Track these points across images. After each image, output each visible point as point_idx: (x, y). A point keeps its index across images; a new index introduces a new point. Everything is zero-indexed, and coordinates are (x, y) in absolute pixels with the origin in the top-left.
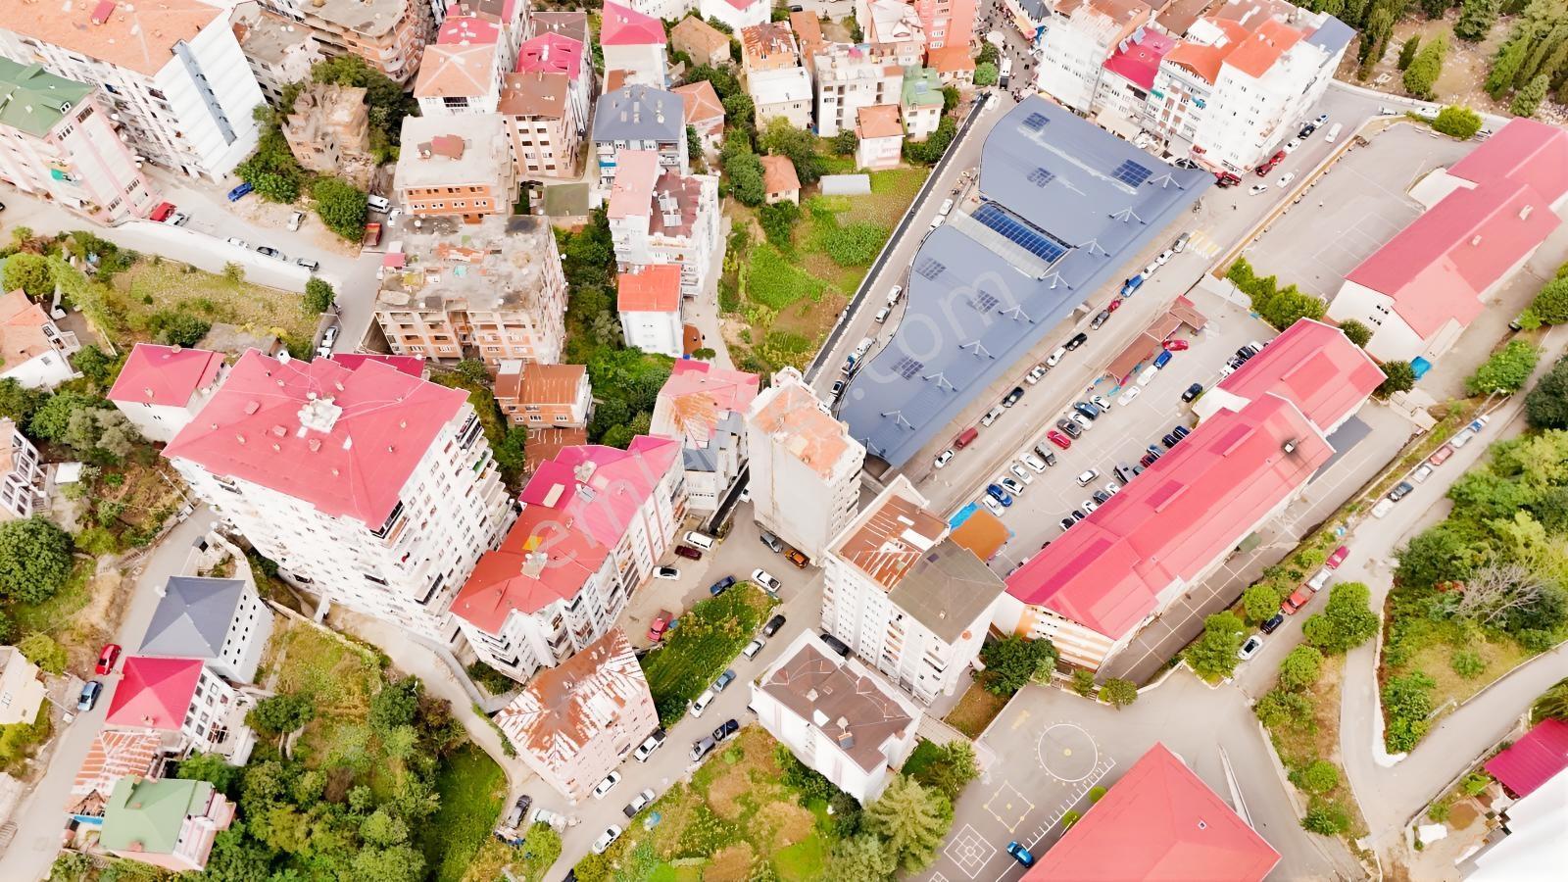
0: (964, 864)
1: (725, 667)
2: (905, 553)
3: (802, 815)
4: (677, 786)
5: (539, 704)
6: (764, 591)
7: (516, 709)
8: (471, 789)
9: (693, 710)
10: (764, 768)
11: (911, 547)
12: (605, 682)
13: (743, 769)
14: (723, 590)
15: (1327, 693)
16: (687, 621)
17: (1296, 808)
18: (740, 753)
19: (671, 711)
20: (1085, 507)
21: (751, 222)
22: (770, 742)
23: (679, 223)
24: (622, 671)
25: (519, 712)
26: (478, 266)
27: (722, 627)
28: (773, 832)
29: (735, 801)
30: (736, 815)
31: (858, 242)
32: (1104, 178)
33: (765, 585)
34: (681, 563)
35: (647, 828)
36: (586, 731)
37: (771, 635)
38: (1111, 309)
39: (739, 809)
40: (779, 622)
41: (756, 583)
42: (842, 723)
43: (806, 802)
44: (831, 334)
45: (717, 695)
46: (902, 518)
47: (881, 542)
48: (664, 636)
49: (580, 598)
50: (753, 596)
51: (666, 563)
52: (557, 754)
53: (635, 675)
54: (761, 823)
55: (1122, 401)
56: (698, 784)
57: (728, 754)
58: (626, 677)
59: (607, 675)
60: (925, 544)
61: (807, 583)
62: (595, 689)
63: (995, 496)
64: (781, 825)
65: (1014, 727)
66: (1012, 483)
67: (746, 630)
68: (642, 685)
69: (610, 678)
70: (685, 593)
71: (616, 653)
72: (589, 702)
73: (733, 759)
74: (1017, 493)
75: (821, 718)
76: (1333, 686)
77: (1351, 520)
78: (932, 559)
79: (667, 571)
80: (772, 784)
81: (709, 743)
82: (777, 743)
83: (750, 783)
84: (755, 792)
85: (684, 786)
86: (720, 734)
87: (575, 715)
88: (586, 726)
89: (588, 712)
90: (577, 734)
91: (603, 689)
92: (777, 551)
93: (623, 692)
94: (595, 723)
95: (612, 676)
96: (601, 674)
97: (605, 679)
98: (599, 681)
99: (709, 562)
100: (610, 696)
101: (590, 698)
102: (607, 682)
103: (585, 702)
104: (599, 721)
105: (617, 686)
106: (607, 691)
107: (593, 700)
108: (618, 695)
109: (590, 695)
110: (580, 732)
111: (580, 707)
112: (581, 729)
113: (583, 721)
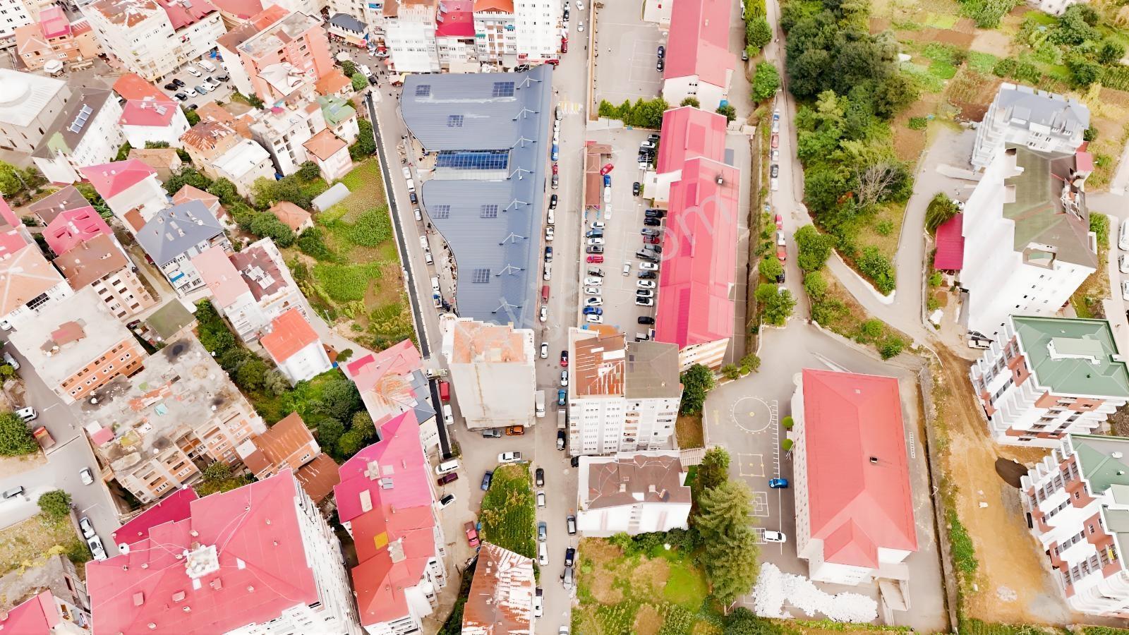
0: (758, 513)
1: (535, 524)
2: (615, 367)
3: (656, 563)
4: (573, 610)
6: (514, 464)
9: (541, 562)
10: (609, 559)
11: (615, 362)
12: (509, 581)
13: (599, 568)
14: (490, 483)
15: (836, 289)
16: (486, 517)
17: (870, 355)
18: (588, 562)
20: (640, 285)
21: (297, 256)
22: (598, 541)
23: (273, 281)
24: (512, 565)
26: (172, 397)
27: (510, 504)
28: (650, 586)
29: (613, 589)
30: (621, 596)
31: (372, 227)
32: (490, 101)
33: (513, 460)
34: (448, 489)
36: (523, 617)
37: (543, 484)
38: (555, 172)
39: (620, 591)
40: (540, 474)
41: (505, 464)
42: (652, 489)
43: (651, 554)
44: (408, 291)
46: (593, 351)
47: (595, 372)
48: (481, 538)
50: (510, 472)
51: (441, 496)
54: (639, 587)
55: (607, 217)
56: (585, 599)
57: (583, 568)
58: (516, 567)
59: (506, 575)
60: (620, 354)
61: (534, 440)
62: (507, 590)
63: (591, 313)
64: (649, 579)
65: (717, 423)
66: (594, 300)
67: (527, 492)
69: (509, 576)
70: (468, 504)
71: (498, 559)
72: (510, 600)
73: (589, 568)
74: (601, 303)
75: (639, 496)
76: (835, 284)
77: (767, 200)
78: (631, 358)
79: (445, 500)
80: (623, 562)
81: (569, 570)
82: (604, 539)
83: (611, 573)
84: (618, 575)
85: (578, 608)
86: (569, 562)
87: (510, 614)
88: (521, 615)
89: (515, 606)
90: (520, 624)
91: (511, 586)
92: (500, 436)
93: (523, 577)
94: (524, 609)
95: (509, 573)
96: (502, 578)
97: (506, 579)
98: (505, 582)
99: (465, 475)
100: (518, 586)
101: (509, 597)
102: (509, 579)
103: (508, 602)
104: (525, 605)
105: (517, 577)
106: (514, 584)
107: (511, 596)
108: (522, 581)
109: (508, 595)
110: (521, 621)
111: (508, 607)
112: (520, 619)
113: (517, 613)
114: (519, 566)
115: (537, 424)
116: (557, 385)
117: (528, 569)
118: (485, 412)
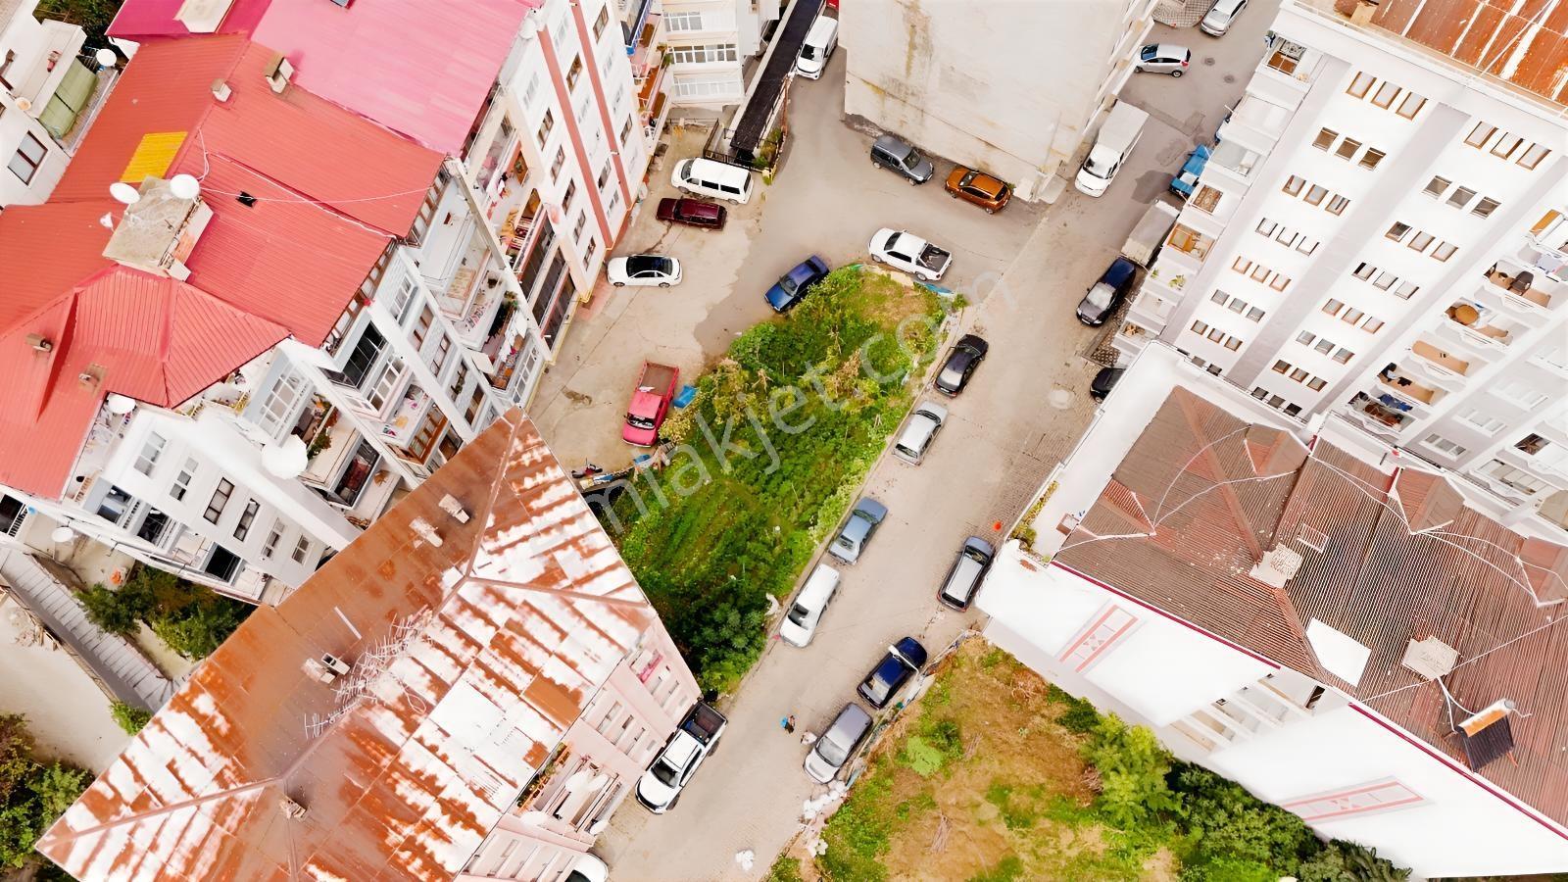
1: (851, 493)
5: (217, 762)
6: (909, 282)
7: (130, 791)
9: (788, 628)
10: (1027, 772)
12: (483, 634)
14: (803, 291)
16: (724, 380)
18: (947, 735)
19: (727, 644)
22: (1027, 686)
24: (548, 579)
25: (141, 804)
33: (912, 267)
34: (676, 241)
36: (433, 845)
37: (959, 390)
40: (970, 353)
41: (882, 263)
42: (1422, 655)
45: (850, 573)
48: (665, 430)
49: (372, 334)
50: (881, 299)
51: (638, 243)
53: (601, 586)
56: (847, 853)
57: (915, 744)
58: (566, 598)
59: (486, 605)
61: (1018, 245)
62: (444, 668)
68: (634, 619)
69: (500, 614)
70: (702, 316)
71: (515, 511)
72: (426, 729)
73: (935, 757)
75: (1338, 652)
79: (644, 265)
80: (1072, 824)
81: (856, 721)
82: (1054, 693)
83: (1002, 828)
84: (1023, 856)
85: (805, 870)
86: (880, 688)
87: (376, 790)
88: (429, 825)
89: (431, 766)
90: (392, 870)
91: (479, 664)
92: (921, 179)
93: (562, 658)
94: (464, 807)
95: (511, 605)
96: (465, 606)
97: (480, 622)
98: (461, 634)
99: (749, 231)
100: (512, 689)
101: (430, 708)
102: (491, 632)
103: (411, 727)
104: (480, 793)
105: (535, 642)
106: (497, 668)
107: (444, 712)
108: (546, 675)
109: (430, 697)
110: (406, 855)
111: (394, 751)
112: (410, 843)
113: (414, 807)
114: (581, 604)
115: (1059, 206)
116: (1198, 129)
117: (612, 641)
118: (910, 57)
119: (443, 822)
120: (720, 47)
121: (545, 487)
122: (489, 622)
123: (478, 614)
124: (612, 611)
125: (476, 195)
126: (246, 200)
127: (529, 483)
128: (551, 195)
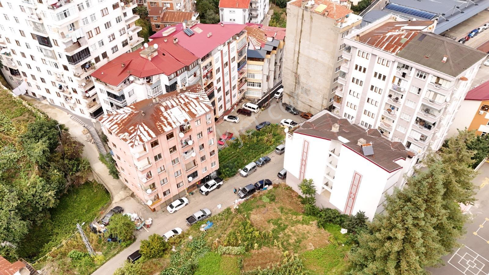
1: (264, 155)
2: (406, 34)
3: (320, 233)
5: (132, 110)
7: (115, 113)
8: (86, 207)
9: (242, 172)
10: (289, 207)
12: (183, 102)
13: (275, 206)
18: (273, 197)
22: (294, 194)
24: (197, 99)
25: (117, 114)
28: (299, 241)
30: (270, 230)
33: (289, 125)
34: (240, 117)
35: (202, 229)
36: (163, 127)
39: (272, 227)
43: (323, 225)
46: (397, 25)
47: (386, 33)
51: (232, 114)
52: (138, 138)
54: (289, 236)
56: (243, 210)
57: (264, 197)
58: (198, 102)
59: (185, 99)
62: (174, 104)
69: (187, 100)
72: (169, 111)
73: (268, 200)
75: (344, 140)
79: (231, 117)
80: (296, 215)
82: (300, 197)
83: (280, 213)
84: (283, 218)
85: (232, 210)
87: (157, 117)
88: (164, 124)
89: (167, 116)
90: (155, 128)
91: (180, 106)
92: (295, 113)
93: (195, 109)
94: (171, 123)
95: (189, 100)
96: (181, 97)
97: (183, 100)
98: (179, 101)
99: (256, 118)
100: (185, 110)
101: (170, 109)
102: (184, 102)
103: (166, 110)
104: (174, 123)
105: (191, 106)
106: (183, 107)
107: (172, 110)
108: (191, 110)
109: (171, 107)
110: (158, 127)
111: (162, 112)
112: (160, 125)
113: (163, 121)
114: (200, 103)
117: (204, 110)
118: (295, 86)
119: (166, 124)
120: (258, 83)
121: (200, 91)
122: (184, 100)
123: (183, 99)
124: (206, 106)
125: (202, 70)
126: (164, 55)
127: (197, 90)
128: (216, 85)
